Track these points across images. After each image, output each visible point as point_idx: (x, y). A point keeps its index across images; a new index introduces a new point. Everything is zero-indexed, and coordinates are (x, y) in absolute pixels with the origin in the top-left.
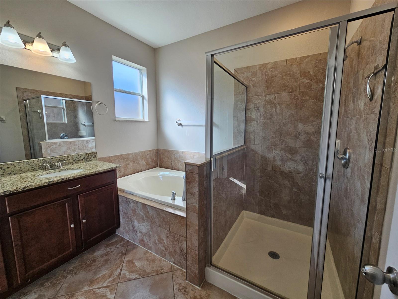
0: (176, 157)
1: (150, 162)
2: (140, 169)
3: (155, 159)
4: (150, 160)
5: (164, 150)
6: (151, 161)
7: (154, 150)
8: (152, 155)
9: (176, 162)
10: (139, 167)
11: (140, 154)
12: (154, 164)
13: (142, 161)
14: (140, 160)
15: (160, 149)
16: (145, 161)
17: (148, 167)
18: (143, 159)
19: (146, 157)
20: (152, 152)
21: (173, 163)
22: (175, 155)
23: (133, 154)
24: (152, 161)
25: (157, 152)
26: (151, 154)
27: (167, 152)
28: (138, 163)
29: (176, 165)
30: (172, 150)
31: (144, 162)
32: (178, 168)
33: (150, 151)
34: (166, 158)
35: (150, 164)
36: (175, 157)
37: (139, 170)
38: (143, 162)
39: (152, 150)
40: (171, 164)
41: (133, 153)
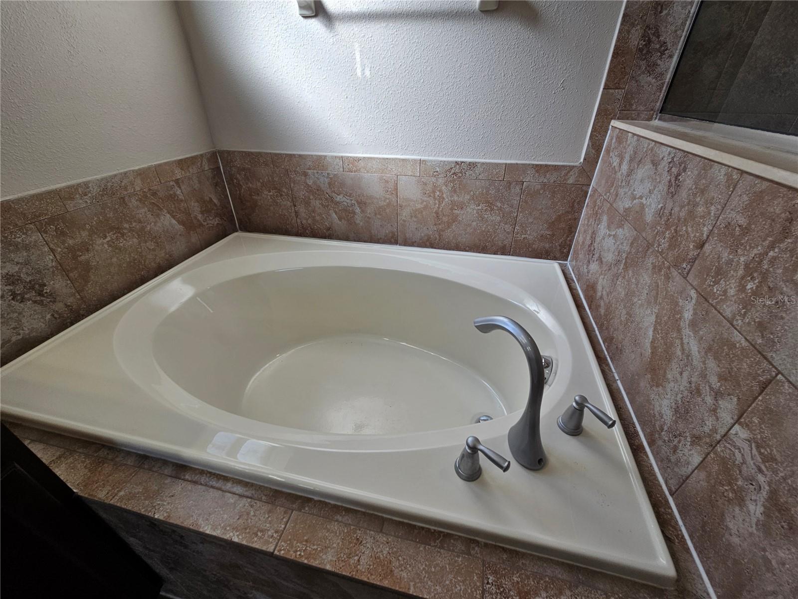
0: (314, 183)
1: (200, 217)
2: (161, 256)
3: (215, 201)
4: (195, 208)
5: (249, 154)
6: (202, 213)
7: (202, 155)
8: (200, 182)
9: (316, 203)
10: (154, 250)
11: (132, 184)
12: (216, 221)
13: (158, 216)
14: (149, 216)
15: (228, 152)
16: (174, 217)
17: (195, 238)
18: (161, 210)
19: (172, 198)
20: (193, 170)
21: (302, 210)
22: (305, 174)
23: (95, 190)
24: (205, 211)
25: (219, 168)
26: (190, 179)
27: (266, 165)
28: (143, 228)
29: (318, 218)
30: (291, 156)
31: (174, 222)
32: (329, 229)
33: (182, 164)
34: (266, 192)
35: (201, 225)
36: (310, 182)
37: (158, 260)
38: (167, 222)
39: (192, 160)
40: (293, 214)
41: (86, 184)
